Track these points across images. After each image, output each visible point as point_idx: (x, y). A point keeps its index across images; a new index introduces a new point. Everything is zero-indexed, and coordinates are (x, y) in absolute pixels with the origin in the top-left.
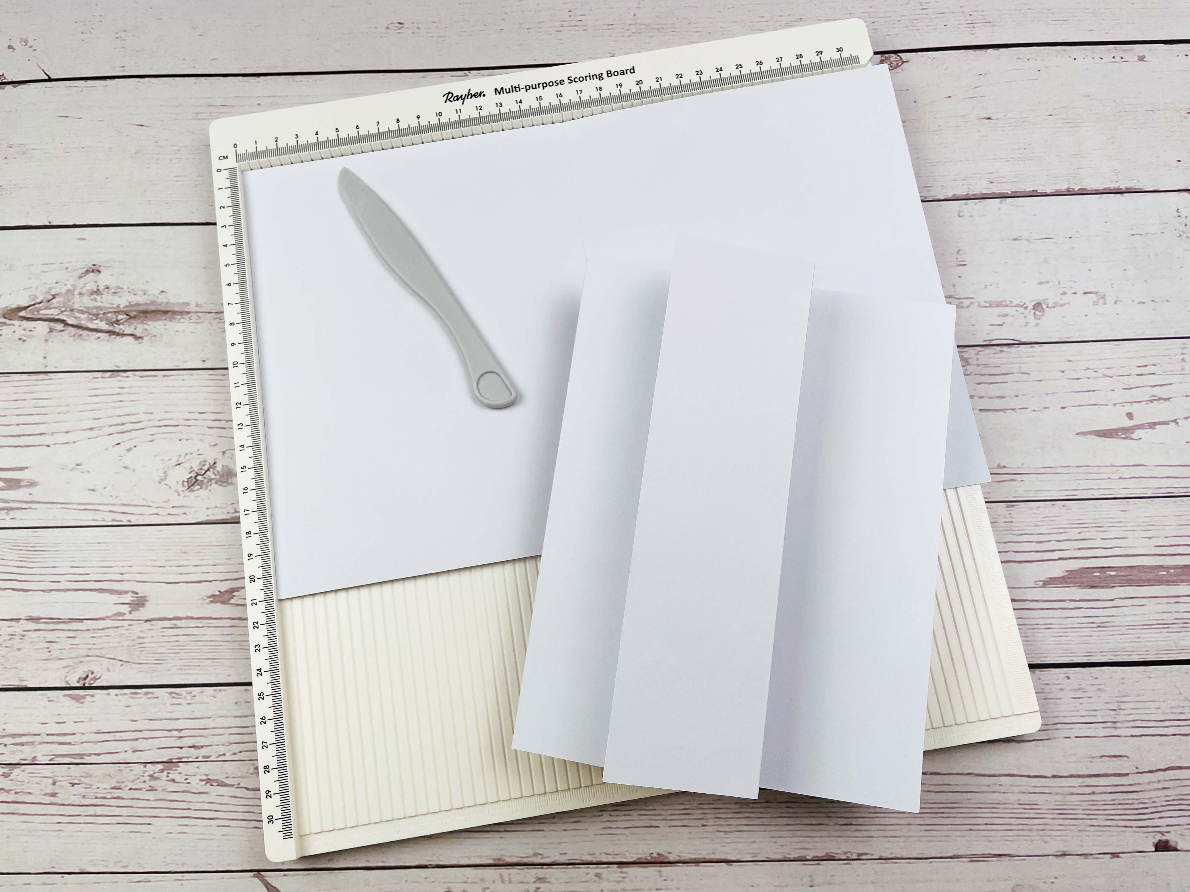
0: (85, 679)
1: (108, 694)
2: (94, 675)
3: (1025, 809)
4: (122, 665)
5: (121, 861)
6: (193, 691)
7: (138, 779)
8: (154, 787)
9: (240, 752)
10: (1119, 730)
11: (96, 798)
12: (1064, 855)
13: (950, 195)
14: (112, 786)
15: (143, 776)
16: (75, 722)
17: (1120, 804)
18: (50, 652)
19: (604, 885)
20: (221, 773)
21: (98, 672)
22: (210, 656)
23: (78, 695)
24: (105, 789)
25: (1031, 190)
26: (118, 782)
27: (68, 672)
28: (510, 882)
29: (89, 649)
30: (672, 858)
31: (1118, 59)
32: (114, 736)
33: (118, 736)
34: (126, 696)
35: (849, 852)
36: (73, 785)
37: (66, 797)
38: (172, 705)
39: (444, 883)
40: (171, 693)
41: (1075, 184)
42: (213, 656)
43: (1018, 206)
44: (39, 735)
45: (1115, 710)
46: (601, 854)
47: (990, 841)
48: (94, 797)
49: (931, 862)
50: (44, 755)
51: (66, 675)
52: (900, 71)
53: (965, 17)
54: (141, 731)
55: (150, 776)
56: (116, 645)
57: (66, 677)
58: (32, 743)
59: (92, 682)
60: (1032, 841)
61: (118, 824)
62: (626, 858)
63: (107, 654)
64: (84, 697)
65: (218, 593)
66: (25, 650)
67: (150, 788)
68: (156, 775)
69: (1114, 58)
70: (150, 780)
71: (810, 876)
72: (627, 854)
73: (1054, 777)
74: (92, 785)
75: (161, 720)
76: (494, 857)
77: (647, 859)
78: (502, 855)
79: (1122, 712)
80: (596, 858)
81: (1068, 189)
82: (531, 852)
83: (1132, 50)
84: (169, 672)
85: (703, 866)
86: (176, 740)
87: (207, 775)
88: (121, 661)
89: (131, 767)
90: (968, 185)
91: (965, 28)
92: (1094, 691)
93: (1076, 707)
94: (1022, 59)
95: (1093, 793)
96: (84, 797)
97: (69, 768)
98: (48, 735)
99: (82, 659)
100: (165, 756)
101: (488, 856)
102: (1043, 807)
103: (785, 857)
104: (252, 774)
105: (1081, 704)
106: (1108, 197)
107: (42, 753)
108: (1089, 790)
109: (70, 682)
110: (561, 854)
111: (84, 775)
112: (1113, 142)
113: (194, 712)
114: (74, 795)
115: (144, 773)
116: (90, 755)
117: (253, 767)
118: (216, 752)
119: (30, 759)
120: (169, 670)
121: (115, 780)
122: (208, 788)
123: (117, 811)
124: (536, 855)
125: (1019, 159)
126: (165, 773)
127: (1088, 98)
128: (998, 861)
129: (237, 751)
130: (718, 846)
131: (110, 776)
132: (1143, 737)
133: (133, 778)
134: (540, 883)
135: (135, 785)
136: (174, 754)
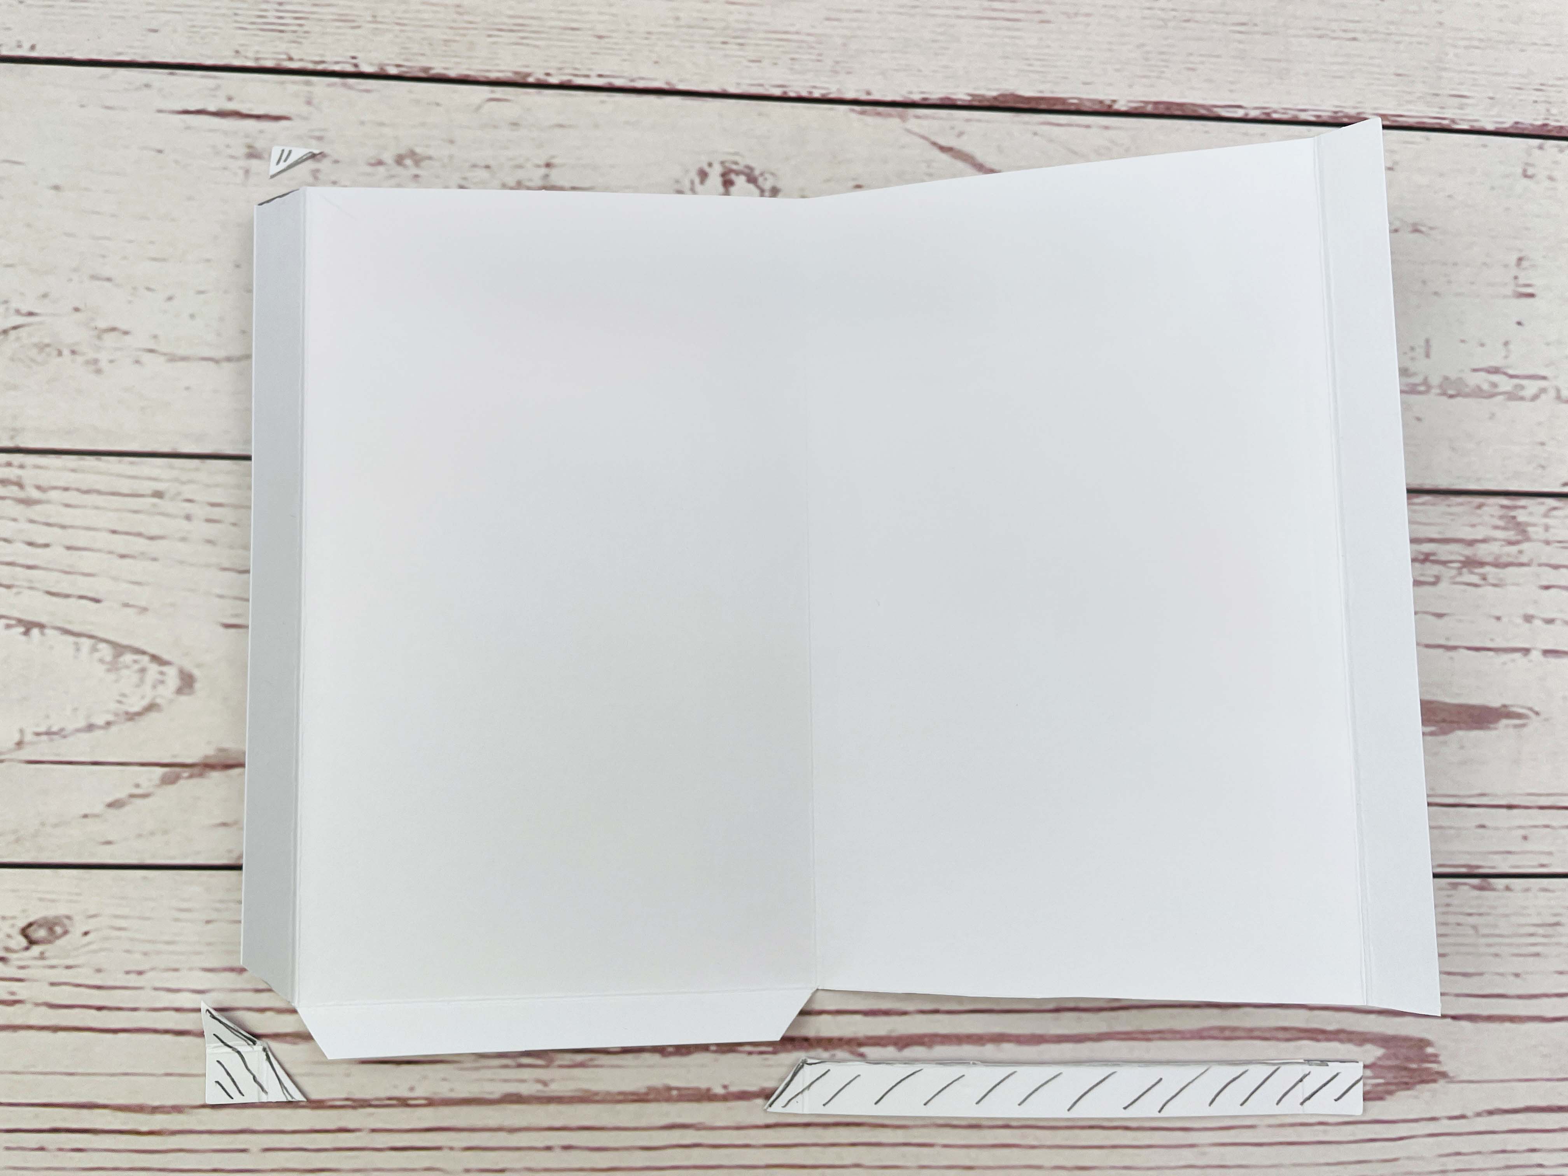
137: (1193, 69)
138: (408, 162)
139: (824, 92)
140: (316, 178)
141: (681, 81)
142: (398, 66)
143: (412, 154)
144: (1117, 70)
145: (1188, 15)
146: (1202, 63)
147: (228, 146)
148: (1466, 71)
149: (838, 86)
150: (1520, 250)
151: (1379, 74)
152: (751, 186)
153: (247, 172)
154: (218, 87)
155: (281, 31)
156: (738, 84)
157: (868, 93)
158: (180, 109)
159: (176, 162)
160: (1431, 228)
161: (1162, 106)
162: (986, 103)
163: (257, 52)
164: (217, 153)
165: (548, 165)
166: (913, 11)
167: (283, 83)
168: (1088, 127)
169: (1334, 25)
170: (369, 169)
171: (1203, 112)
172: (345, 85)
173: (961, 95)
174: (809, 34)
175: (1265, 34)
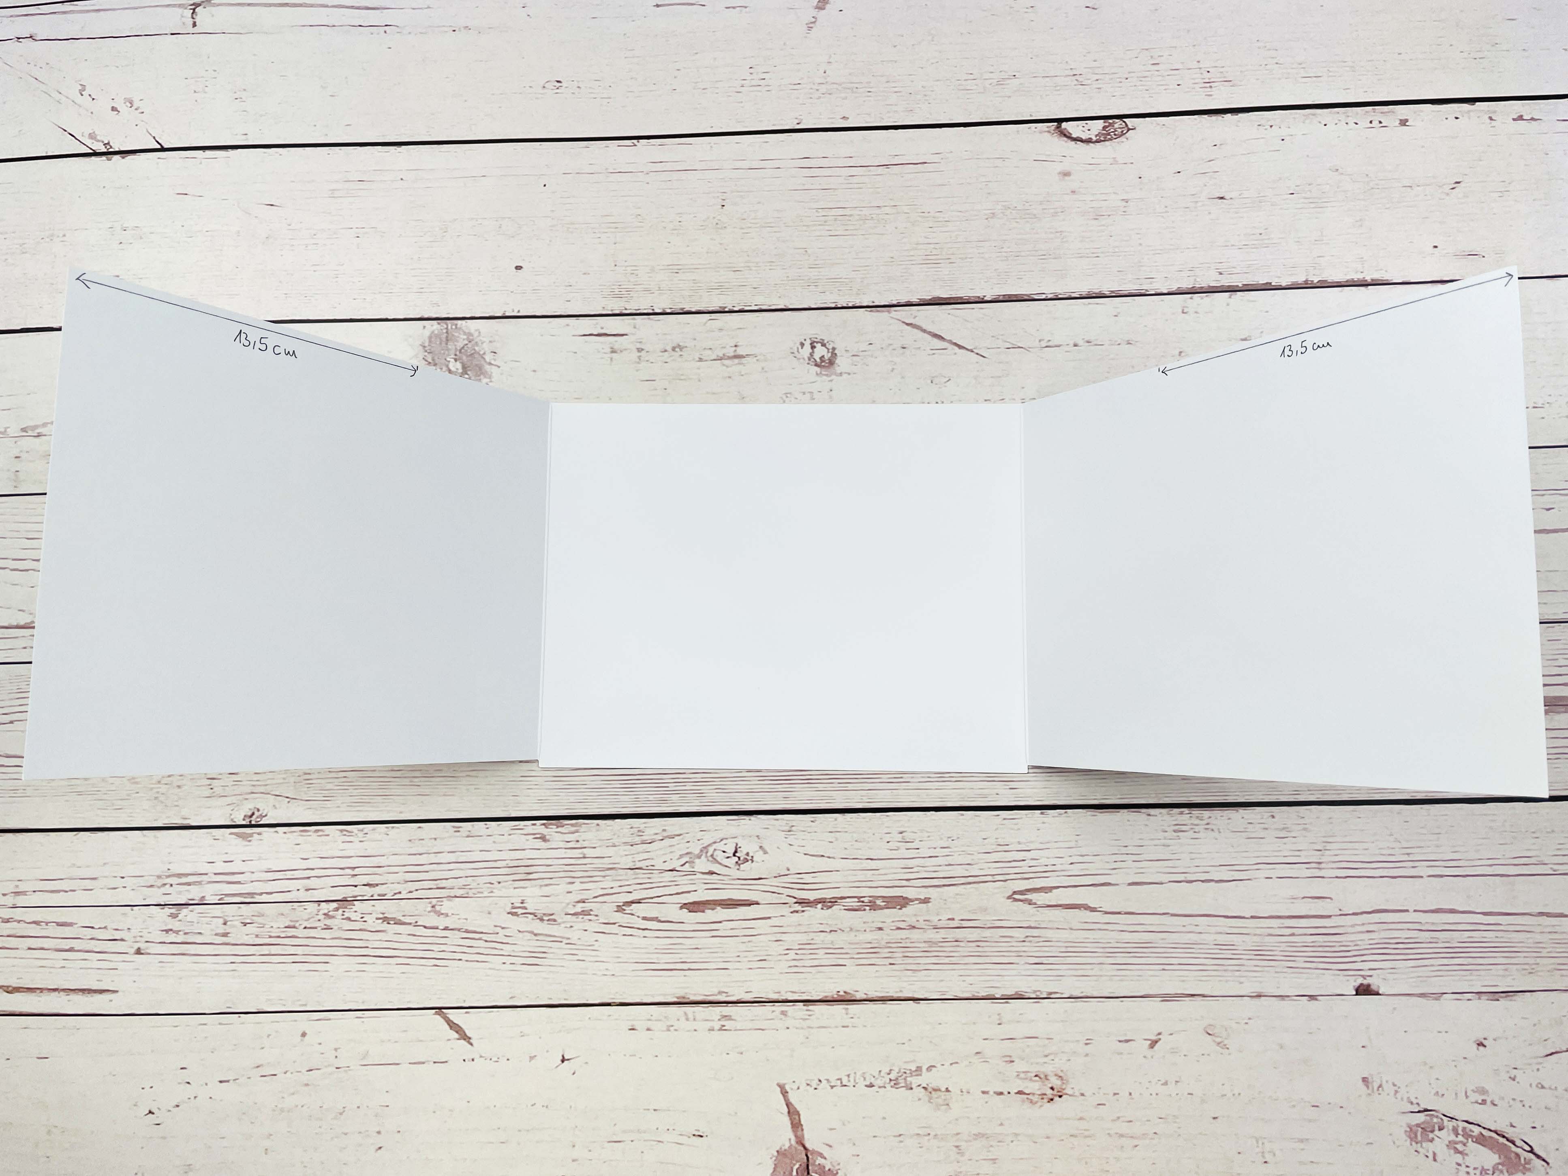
0: (251, 816)
1: (276, 832)
2: (260, 813)
3: (1220, 949)
4: (289, 802)
5: (299, 1000)
6: (364, 828)
7: (313, 917)
8: (329, 926)
9: (417, 890)
10: (1323, 871)
11: (270, 937)
12: (1259, 996)
13: (1174, 288)
14: (287, 925)
15: (317, 915)
16: (244, 861)
17: (1319, 946)
18: (212, 789)
19: (789, 1022)
20: (398, 911)
21: (264, 810)
22: (381, 792)
23: (245, 833)
24: (279, 928)
25: (1265, 282)
26: (291, 921)
27: (232, 810)
28: (694, 1019)
29: (254, 786)
30: (859, 996)
31: (1375, 123)
32: (286, 875)
33: (289, 875)
34: (295, 834)
35: (1039, 991)
36: (245, 924)
37: (238, 936)
38: (343, 842)
39: (628, 1020)
40: (341, 831)
41: (1314, 275)
42: (383, 792)
43: (1249, 301)
44: (206, 874)
45: (1320, 850)
46: (786, 992)
47: (1183, 981)
48: (268, 936)
49: (1122, 1001)
50: (212, 895)
51: (231, 812)
52: (1125, 140)
53: (1202, 74)
54: (313, 869)
55: (325, 914)
56: (282, 781)
57: (231, 815)
58: (199, 883)
59: (259, 820)
60: (1227, 981)
61: (293, 962)
62: (812, 996)
63: (272, 791)
64: (251, 835)
66: (186, 787)
67: (325, 927)
68: (330, 913)
69: (1371, 122)
70: (325, 918)
71: (999, 1014)
72: (813, 992)
73: (1252, 917)
74: (265, 924)
75: (333, 858)
76: (677, 995)
77: (833, 997)
78: (686, 993)
79: (1327, 852)
80: (782, 996)
81: (1306, 282)
82: (716, 991)
83: (1393, 112)
84: (338, 809)
85: (891, 1004)
86: (349, 878)
87: (383, 914)
88: (287, 797)
89: (304, 906)
90: (1195, 276)
91: (1201, 88)
92: (1299, 830)
93: (1279, 846)
94: (1264, 126)
95: (1293, 935)
96: (257, 936)
97: (240, 908)
98: (215, 874)
99: (247, 797)
100: (339, 894)
101: (671, 995)
102: (1240, 948)
103: (974, 996)
104: (429, 912)
105: (1285, 844)
106: (1352, 290)
107: (210, 892)
108: (1289, 931)
109: (235, 820)
110: (747, 992)
111: (256, 914)
112: (1361, 226)
113: (366, 849)
114: (247, 935)
115: (318, 912)
116: (261, 894)
117: (430, 905)
118: (391, 890)
119: (198, 898)
120: (339, 807)
121: (289, 919)
122: (385, 926)
123: (292, 950)
124: (720, 993)
125: (1253, 246)
126: (340, 911)
127: (1337, 173)
128: (1191, 1000)
129: (411, 890)
130: (905, 984)
131: (282, 914)
132: (1348, 879)
133: (306, 917)
134: (725, 1020)
135: (309, 923)
136: (349, 892)
137: (1021, 278)
138: (677, 349)
139: (854, 303)
140: (640, 359)
141: (790, 304)
142: (670, 308)
143: (679, 346)
144: (986, 282)
145: (1018, 254)
146: (1025, 275)
147: (603, 349)
148: (1153, 266)
149: (859, 300)
150: (1180, 348)
151: (1110, 271)
152: (823, 348)
153: (611, 359)
154: (597, 324)
155: (621, 297)
156: (816, 303)
157: (873, 302)
158: (582, 334)
159: (582, 357)
160: (1137, 342)
161: (1006, 296)
162: (927, 302)
163: (613, 307)
164: (599, 352)
165: (736, 346)
166: (891, 264)
167: (623, 320)
168: (973, 309)
169: (1088, 251)
170: (661, 354)
171: (1026, 297)
172: (649, 319)
173: (915, 300)
174: (845, 278)
175: (1055, 258)
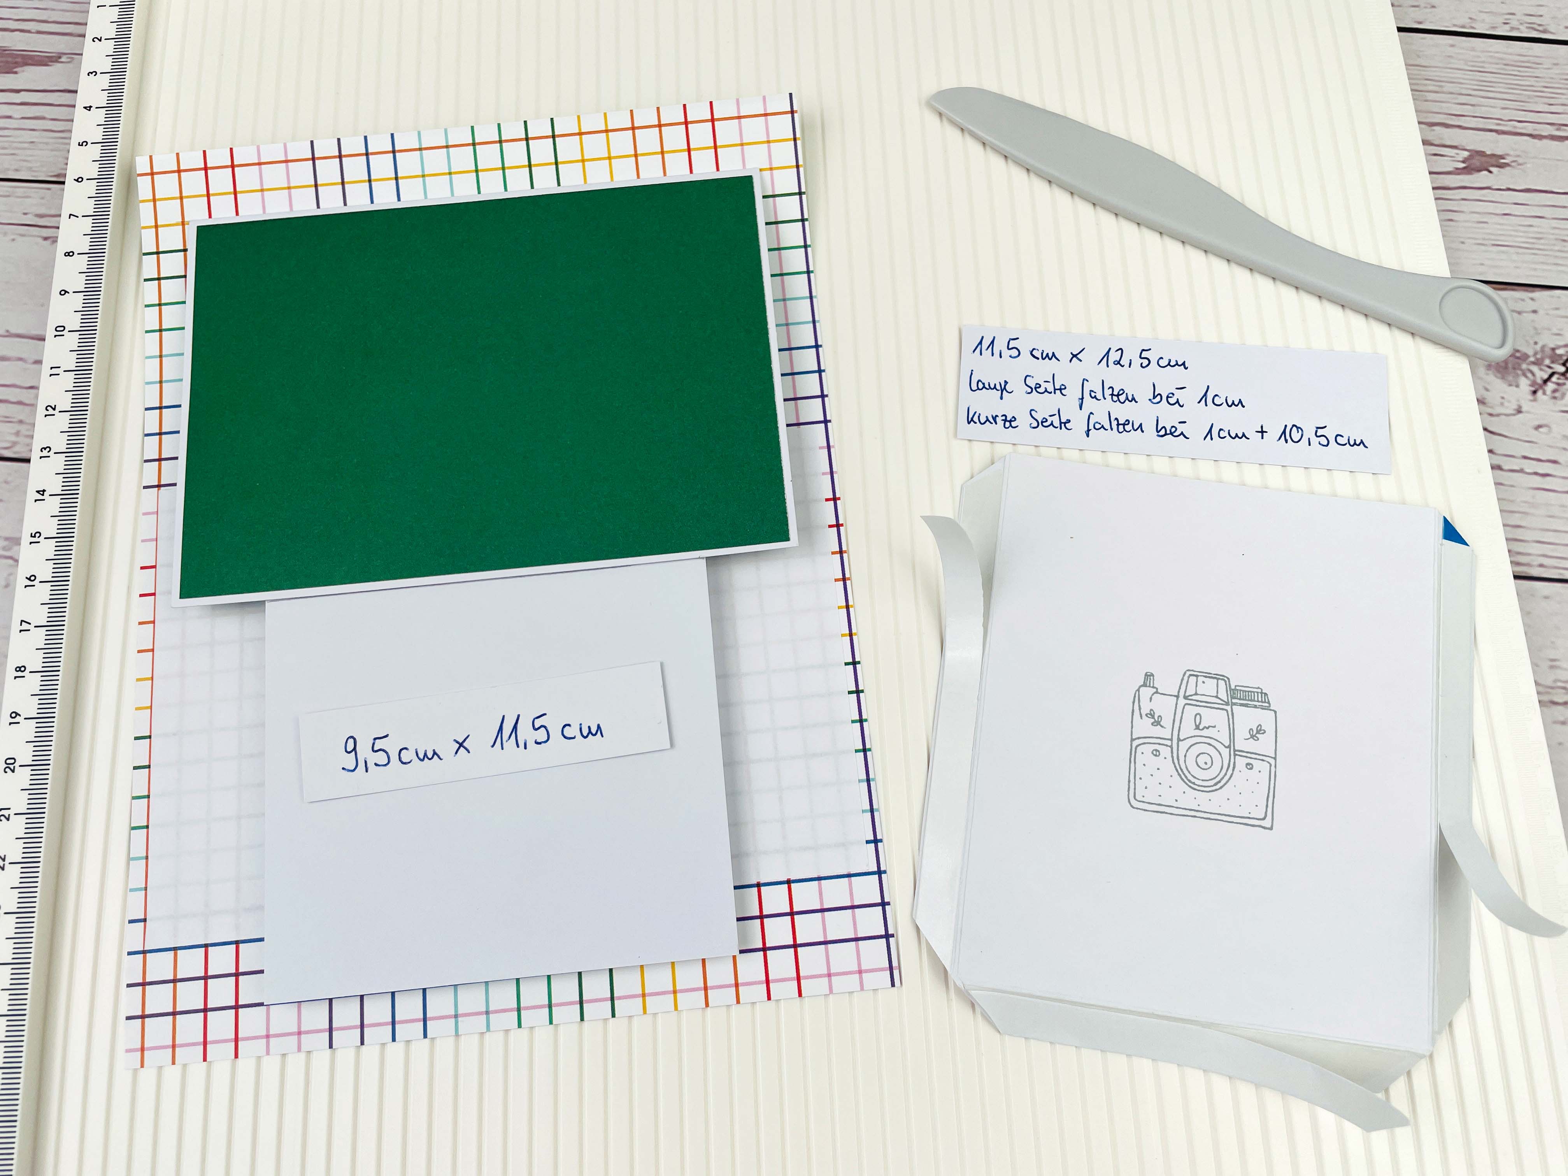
65: (1492, 169)
